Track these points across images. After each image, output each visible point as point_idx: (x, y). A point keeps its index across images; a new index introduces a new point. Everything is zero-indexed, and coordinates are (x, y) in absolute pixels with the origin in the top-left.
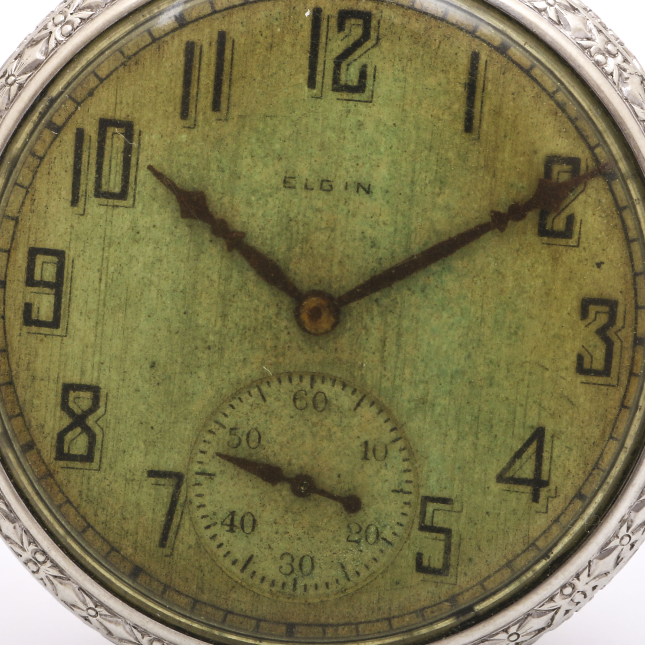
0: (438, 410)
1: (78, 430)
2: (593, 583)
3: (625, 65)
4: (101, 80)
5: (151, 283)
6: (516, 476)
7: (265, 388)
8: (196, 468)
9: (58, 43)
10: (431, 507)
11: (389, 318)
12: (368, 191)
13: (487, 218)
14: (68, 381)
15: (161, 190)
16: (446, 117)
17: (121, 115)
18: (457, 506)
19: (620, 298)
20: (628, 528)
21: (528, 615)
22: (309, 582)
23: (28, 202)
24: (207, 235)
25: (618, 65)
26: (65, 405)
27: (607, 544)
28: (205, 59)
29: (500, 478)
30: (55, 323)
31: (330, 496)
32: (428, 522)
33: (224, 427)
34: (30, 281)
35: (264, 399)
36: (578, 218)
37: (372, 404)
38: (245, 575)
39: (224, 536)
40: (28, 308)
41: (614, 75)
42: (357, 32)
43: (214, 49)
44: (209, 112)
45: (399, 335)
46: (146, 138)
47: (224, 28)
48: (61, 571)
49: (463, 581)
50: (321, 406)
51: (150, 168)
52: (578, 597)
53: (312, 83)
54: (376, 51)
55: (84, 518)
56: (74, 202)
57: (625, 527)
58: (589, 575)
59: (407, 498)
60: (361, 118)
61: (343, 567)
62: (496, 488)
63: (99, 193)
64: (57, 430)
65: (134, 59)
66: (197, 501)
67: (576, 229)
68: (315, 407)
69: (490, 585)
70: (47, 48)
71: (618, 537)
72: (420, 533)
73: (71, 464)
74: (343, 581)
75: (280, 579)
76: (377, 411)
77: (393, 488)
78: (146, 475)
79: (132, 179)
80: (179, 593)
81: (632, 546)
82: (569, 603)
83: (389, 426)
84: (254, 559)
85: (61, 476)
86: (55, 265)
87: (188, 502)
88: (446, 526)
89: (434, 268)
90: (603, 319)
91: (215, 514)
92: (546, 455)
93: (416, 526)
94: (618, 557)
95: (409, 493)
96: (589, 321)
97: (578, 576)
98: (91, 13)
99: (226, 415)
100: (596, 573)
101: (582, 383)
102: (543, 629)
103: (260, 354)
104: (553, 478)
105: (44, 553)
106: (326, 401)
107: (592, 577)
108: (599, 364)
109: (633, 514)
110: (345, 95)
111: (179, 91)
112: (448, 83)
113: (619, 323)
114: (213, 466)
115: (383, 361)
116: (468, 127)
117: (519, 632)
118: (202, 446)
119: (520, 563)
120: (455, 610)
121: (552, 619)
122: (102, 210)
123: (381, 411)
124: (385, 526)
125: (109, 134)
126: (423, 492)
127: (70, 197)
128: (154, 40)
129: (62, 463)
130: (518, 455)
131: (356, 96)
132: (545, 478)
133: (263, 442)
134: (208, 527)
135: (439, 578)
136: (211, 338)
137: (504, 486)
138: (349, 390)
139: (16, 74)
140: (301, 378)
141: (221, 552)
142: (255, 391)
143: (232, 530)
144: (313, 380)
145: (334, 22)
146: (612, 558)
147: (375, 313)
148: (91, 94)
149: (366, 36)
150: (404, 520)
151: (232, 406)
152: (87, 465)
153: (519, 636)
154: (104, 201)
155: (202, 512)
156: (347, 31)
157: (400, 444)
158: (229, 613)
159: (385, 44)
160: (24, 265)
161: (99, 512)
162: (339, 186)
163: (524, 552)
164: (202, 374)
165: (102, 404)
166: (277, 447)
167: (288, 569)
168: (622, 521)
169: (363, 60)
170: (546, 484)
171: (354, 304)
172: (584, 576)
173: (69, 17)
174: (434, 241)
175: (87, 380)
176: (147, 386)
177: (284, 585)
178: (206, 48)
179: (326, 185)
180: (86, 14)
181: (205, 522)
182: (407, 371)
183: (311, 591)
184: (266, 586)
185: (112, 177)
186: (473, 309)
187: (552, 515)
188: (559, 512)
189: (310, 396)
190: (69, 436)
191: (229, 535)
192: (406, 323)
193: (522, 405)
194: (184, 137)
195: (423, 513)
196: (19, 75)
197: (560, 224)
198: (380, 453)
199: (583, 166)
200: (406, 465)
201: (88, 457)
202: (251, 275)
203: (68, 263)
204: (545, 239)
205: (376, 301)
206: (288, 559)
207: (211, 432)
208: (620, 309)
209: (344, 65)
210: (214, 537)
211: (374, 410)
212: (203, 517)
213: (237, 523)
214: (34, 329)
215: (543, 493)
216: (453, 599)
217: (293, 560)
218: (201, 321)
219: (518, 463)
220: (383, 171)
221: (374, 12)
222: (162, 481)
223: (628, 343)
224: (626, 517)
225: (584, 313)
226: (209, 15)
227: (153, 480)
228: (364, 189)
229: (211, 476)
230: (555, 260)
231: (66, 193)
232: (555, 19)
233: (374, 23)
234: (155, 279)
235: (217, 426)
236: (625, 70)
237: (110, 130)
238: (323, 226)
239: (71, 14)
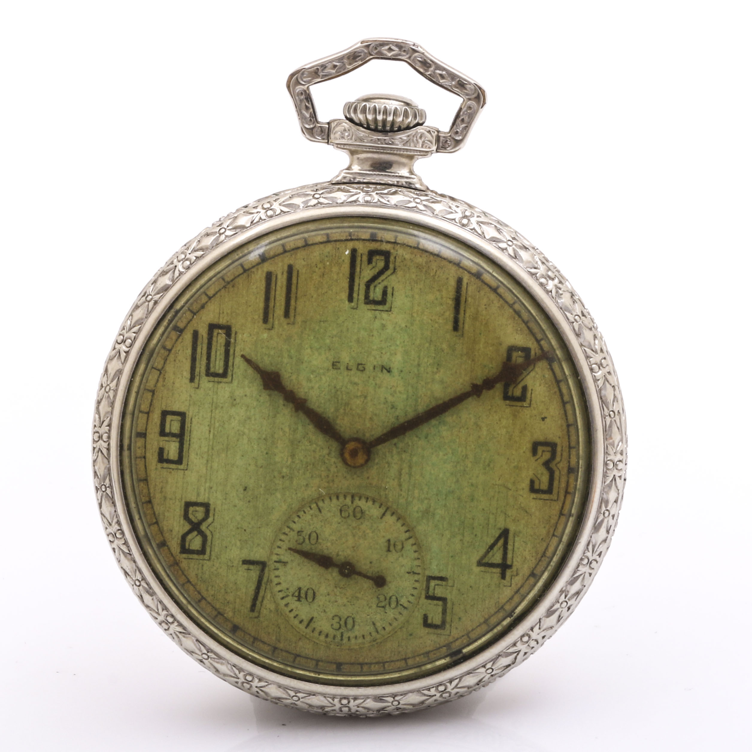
0: (437, 517)
1: (195, 533)
2: (543, 634)
3: (560, 285)
4: (210, 298)
5: (244, 434)
6: (490, 562)
7: (321, 504)
8: (275, 558)
9: (181, 274)
10: (433, 583)
11: (404, 456)
12: (389, 371)
13: (468, 389)
14: (188, 500)
15: (250, 371)
16: (441, 321)
17: (223, 321)
18: (450, 583)
19: (558, 441)
20: (566, 597)
21: (499, 656)
22: (351, 634)
23: (161, 380)
24: (281, 402)
25: (556, 286)
26: (186, 516)
27: (551, 607)
28: (279, 284)
29: (480, 563)
30: (179, 461)
31: (366, 576)
32: (431, 593)
33: (293, 531)
34: (163, 433)
35: (320, 511)
36: (530, 388)
37: (393, 514)
38: (309, 630)
39: (294, 604)
40: (161, 451)
41: (553, 292)
42: (381, 264)
43: (285, 276)
44: (282, 318)
45: (410, 467)
46: (240, 336)
47: (291, 262)
48: (184, 628)
49: (455, 633)
50: (359, 515)
51: (243, 356)
52: (533, 643)
53: (350, 299)
54: (393, 277)
55: (199, 593)
56: (192, 380)
57: (563, 595)
58: (540, 629)
59: (416, 577)
60: (384, 322)
61: (374, 624)
62: (477, 570)
63: (209, 373)
64: (182, 532)
65: (231, 283)
66: (276, 581)
67: (529, 395)
68: (355, 516)
69: (473, 636)
70: (173, 277)
71: (558, 602)
72: (426, 600)
73: (191, 556)
74: (374, 634)
75: (332, 632)
76: (396, 519)
77: (407, 570)
78: (241, 563)
79: (230, 363)
80: (264, 643)
81: (569, 608)
82: (526, 647)
83: (404, 528)
84: (314, 620)
85: (184, 564)
86: (179, 422)
87: (269, 581)
88: (443, 596)
89: (434, 422)
90: (547, 456)
91: (287, 589)
92: (510, 547)
93: (423, 596)
94: (560, 616)
95: (419, 574)
96: (537, 457)
97: (532, 629)
98: (202, 253)
99: (294, 522)
100: (545, 627)
101: (534, 498)
102: (509, 665)
103: (317, 481)
104: (515, 563)
105: (172, 616)
106: (362, 512)
107: (542, 630)
108: (544, 486)
109: (569, 586)
110: (373, 307)
111: (262, 305)
112: (442, 298)
113: (558, 459)
114: (286, 557)
115: (400, 485)
116: (456, 328)
117: (493, 668)
118: (279, 543)
119: (493, 620)
120: (450, 652)
121: (516, 658)
122: (211, 385)
123: (399, 519)
124: (402, 597)
125: (215, 334)
126: (428, 573)
127: (189, 376)
128: (245, 271)
129: (185, 556)
130: (492, 547)
131: (380, 307)
132: (509, 562)
133: (320, 541)
134: (283, 598)
135: (439, 631)
136: (284, 470)
137: (482, 568)
138: (377, 505)
139: (153, 294)
140: (345, 497)
141: (292, 615)
142: (314, 506)
143: (299, 600)
144: (353, 497)
145: (365, 258)
146: (555, 616)
147: (395, 452)
148: (203, 307)
149: (386, 267)
150: (415, 592)
151: (299, 516)
152: (201, 557)
153: (493, 670)
154: (211, 379)
155: (279, 588)
156: (374, 264)
157: (411, 541)
158: (297, 656)
159: (400, 273)
160: (159, 423)
161: (210, 588)
162: (369, 367)
163: (496, 613)
164: (279, 495)
165: (211, 514)
166: (329, 544)
167: (336, 626)
168: (562, 592)
169: (385, 283)
170: (510, 567)
171: (380, 447)
172: (536, 629)
173: (188, 256)
174: (434, 404)
175: (200, 500)
176: (241, 503)
177: (334, 637)
178: (279, 276)
179: (361, 367)
180: (199, 253)
181: (281, 595)
182: (416, 491)
183: (353, 641)
184: (322, 638)
185: (217, 362)
186: (460, 449)
187: (514, 588)
188: (519, 585)
189: (351, 509)
190: (190, 537)
191: (298, 603)
192: (415, 459)
193: (493, 514)
194: (265, 335)
195: (428, 588)
196: (155, 295)
197: (518, 392)
198: (400, 547)
199: (533, 353)
200: (416, 555)
201: (202, 552)
202: (311, 428)
203: (188, 420)
204: (508, 402)
205: (395, 444)
206: (337, 619)
207: (285, 534)
208: (559, 449)
209: (372, 287)
210: (287, 605)
211: (394, 518)
212: (280, 591)
213: (303, 595)
214: (165, 465)
215: (508, 573)
216: (448, 646)
217: (340, 620)
218: (277, 459)
219: (491, 554)
220: (399, 357)
221: (392, 251)
222: (251, 567)
223: (565, 471)
224: (564, 589)
225: (534, 451)
226: (282, 254)
227: (246, 566)
228: (386, 369)
229: (285, 563)
230: (515, 416)
231: (187, 374)
232: (513, 255)
233: (392, 258)
234: (246, 431)
235: (289, 530)
236: (560, 289)
237: (216, 332)
238: (359, 394)
239: (190, 254)
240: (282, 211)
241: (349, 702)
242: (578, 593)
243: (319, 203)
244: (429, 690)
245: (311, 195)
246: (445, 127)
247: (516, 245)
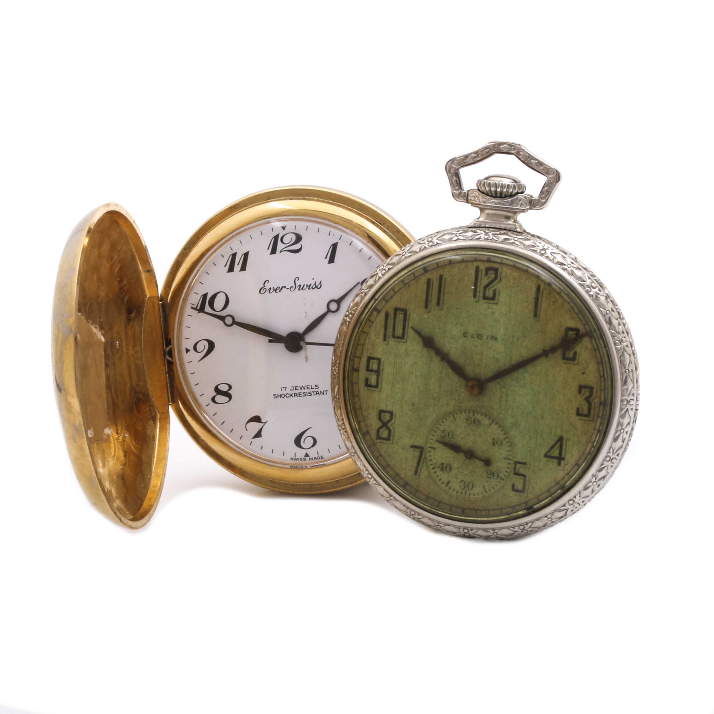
0: (522, 427)
1: (384, 428)
2: (583, 500)
3: (599, 292)
4: (395, 293)
5: (413, 372)
6: (552, 455)
7: (455, 415)
8: (429, 445)
9: (380, 278)
10: (518, 466)
11: (503, 390)
12: (496, 339)
13: (540, 352)
14: (381, 409)
15: (417, 337)
16: (527, 311)
17: (402, 306)
18: (528, 466)
19: (595, 386)
20: (596, 479)
21: (555, 511)
22: (471, 492)
23: (367, 339)
24: (434, 354)
25: (596, 292)
26: (380, 419)
27: (587, 485)
28: (434, 285)
29: (546, 456)
30: (377, 386)
31: (480, 459)
32: (517, 471)
33: (440, 430)
34: (368, 369)
35: (455, 420)
36: (578, 353)
37: (496, 424)
38: (447, 488)
39: (439, 473)
40: (367, 380)
41: (593, 296)
42: (493, 276)
43: (438, 281)
44: (436, 306)
45: (507, 396)
46: (411, 316)
47: (442, 273)
48: (377, 482)
49: (530, 496)
50: (477, 423)
51: (412, 328)
52: (576, 505)
53: (475, 296)
54: (499, 284)
55: (386, 462)
56: (385, 339)
57: (594, 478)
58: (580, 497)
59: (509, 462)
60: (493, 310)
61: (484, 487)
62: (545, 460)
63: (394, 336)
64: (377, 428)
65: (407, 285)
66: (429, 458)
67: (577, 357)
68: (474, 423)
69: (541, 498)
70: (376, 279)
71: (591, 482)
72: (514, 476)
73: (382, 441)
74: (484, 493)
75: (460, 490)
76: (498, 426)
77: (504, 457)
78: (409, 447)
79: (406, 331)
80: (422, 493)
81: (599, 486)
82: (572, 507)
83: (503, 433)
84: (450, 482)
85: (378, 445)
86: (377, 364)
87: (426, 458)
88: (524, 473)
89: (521, 371)
90: (587, 394)
91: (436, 463)
92: (564, 447)
93: (512, 473)
94: (593, 490)
95: (510, 460)
96: (582, 394)
97: (575, 497)
98: (392, 266)
99: (440, 425)
100: (583, 496)
101: (578, 419)
102: (562, 517)
103: (453, 402)
104: (566, 457)
105: (371, 475)
106: (479, 421)
107: (581, 497)
108: (585, 412)
109: (598, 473)
110: (488, 301)
111: (424, 298)
112: (528, 297)
113: (594, 396)
114: (436, 445)
115: (500, 406)
116: (536, 315)
117: (552, 517)
118: (431, 437)
119: (552, 490)
120: (527, 507)
121: (566, 513)
122: (395, 343)
123: (500, 426)
124: (500, 472)
125: (398, 314)
126: (515, 460)
127: (383, 338)
128: (415, 277)
129: (379, 441)
130: (552, 447)
131: (492, 302)
132: (563, 456)
133: (454, 436)
134: (433, 468)
135: (522, 494)
136: (435, 395)
137: (548, 459)
138: (488, 417)
139: (364, 289)
140: (469, 412)
141: (438, 479)
142: (451, 416)
143: (442, 470)
144: (474, 412)
145: (484, 272)
146: (589, 491)
147: (498, 387)
148: (391, 298)
149: (496, 278)
150: (508, 470)
151: (443, 422)
152: (388, 442)
153: (552, 519)
154: (395, 339)
155: (431, 463)
156: (488, 275)
157: (507, 440)
158: (440, 502)
159: (503, 281)
160: (366, 364)
161: (392, 460)
162: (485, 337)
163: (554, 486)
164: (431, 408)
165: (394, 418)
166: (460, 439)
167: (463, 487)
168: (593, 476)
169: (495, 288)
170: (563, 459)
171: (489, 384)
172: (578, 497)
173: (385, 268)
174: (521, 360)
175: (388, 409)
176: (410, 412)
177: (461, 493)
178: (435, 281)
179: (479, 336)
180: (390, 266)
181: (432, 467)
182: (510, 411)
183: (472, 496)
184: (455, 493)
185: (399, 330)
186: (536, 388)
187: (566, 472)
188: (569, 470)
189: (472, 419)
190: (381, 430)
191: (441, 472)
192: (510, 392)
193: (554, 427)
194: (426, 316)
195: (515, 468)
196: (365, 290)
197: (571, 355)
198: (499, 443)
199: (581, 331)
200: (509, 449)
201: (388, 439)
202: (450, 371)
203: (382, 364)
204: (565, 361)
205: (498, 383)
206: (463, 483)
207: (435, 431)
208: (595, 391)
209: (487, 289)
210: (435, 472)
211: (497, 426)
212: (431, 464)
213: (444, 467)
214: (369, 388)
215: (563, 462)
216: (526, 503)
217: (465, 483)
218: (431, 388)
219: (552, 451)
220: (502, 331)
221: (500, 268)
222: (415, 449)
223: (597, 405)
224: (594, 474)
225: (580, 392)
226: (436, 268)
227: (412, 449)
228: (494, 338)
229: (434, 448)
230: (569, 369)
231: (382, 336)
232: (571, 273)
233: (499, 273)
234: (414, 371)
235: (437, 429)
236: (599, 294)
237: (398, 312)
238: (478, 352)
239: (385, 266)
240: (437, 243)
241: (468, 531)
242: (604, 477)
243: (458, 239)
244: (514, 528)
245: (454, 234)
246: (536, 194)
247: (573, 267)
